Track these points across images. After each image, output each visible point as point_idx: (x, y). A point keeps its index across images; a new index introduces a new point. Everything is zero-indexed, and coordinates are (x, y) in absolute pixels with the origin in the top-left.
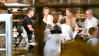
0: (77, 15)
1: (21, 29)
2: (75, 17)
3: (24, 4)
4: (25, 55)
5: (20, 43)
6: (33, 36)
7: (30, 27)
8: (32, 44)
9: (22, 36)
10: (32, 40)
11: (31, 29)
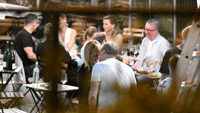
0: (125, 29)
1: (12, 55)
2: (122, 33)
3: (18, 4)
4: (18, 107)
5: (9, 83)
6: (35, 69)
7: (29, 50)
8: (33, 86)
9: (14, 70)
10: (33, 78)
11: (32, 56)
